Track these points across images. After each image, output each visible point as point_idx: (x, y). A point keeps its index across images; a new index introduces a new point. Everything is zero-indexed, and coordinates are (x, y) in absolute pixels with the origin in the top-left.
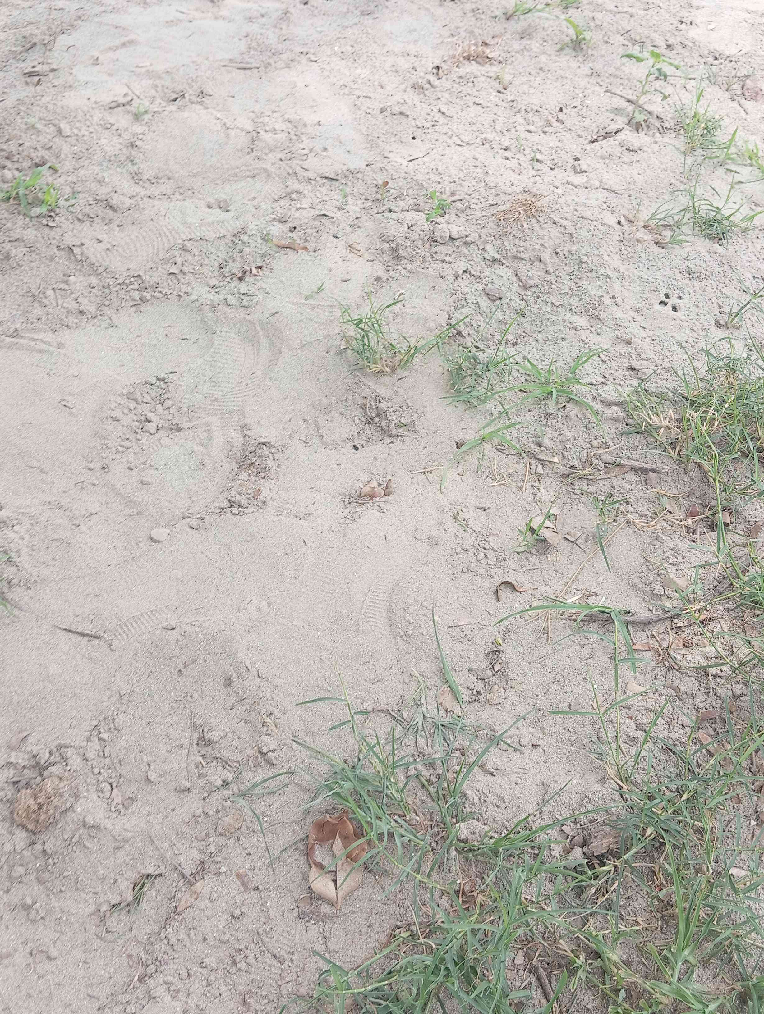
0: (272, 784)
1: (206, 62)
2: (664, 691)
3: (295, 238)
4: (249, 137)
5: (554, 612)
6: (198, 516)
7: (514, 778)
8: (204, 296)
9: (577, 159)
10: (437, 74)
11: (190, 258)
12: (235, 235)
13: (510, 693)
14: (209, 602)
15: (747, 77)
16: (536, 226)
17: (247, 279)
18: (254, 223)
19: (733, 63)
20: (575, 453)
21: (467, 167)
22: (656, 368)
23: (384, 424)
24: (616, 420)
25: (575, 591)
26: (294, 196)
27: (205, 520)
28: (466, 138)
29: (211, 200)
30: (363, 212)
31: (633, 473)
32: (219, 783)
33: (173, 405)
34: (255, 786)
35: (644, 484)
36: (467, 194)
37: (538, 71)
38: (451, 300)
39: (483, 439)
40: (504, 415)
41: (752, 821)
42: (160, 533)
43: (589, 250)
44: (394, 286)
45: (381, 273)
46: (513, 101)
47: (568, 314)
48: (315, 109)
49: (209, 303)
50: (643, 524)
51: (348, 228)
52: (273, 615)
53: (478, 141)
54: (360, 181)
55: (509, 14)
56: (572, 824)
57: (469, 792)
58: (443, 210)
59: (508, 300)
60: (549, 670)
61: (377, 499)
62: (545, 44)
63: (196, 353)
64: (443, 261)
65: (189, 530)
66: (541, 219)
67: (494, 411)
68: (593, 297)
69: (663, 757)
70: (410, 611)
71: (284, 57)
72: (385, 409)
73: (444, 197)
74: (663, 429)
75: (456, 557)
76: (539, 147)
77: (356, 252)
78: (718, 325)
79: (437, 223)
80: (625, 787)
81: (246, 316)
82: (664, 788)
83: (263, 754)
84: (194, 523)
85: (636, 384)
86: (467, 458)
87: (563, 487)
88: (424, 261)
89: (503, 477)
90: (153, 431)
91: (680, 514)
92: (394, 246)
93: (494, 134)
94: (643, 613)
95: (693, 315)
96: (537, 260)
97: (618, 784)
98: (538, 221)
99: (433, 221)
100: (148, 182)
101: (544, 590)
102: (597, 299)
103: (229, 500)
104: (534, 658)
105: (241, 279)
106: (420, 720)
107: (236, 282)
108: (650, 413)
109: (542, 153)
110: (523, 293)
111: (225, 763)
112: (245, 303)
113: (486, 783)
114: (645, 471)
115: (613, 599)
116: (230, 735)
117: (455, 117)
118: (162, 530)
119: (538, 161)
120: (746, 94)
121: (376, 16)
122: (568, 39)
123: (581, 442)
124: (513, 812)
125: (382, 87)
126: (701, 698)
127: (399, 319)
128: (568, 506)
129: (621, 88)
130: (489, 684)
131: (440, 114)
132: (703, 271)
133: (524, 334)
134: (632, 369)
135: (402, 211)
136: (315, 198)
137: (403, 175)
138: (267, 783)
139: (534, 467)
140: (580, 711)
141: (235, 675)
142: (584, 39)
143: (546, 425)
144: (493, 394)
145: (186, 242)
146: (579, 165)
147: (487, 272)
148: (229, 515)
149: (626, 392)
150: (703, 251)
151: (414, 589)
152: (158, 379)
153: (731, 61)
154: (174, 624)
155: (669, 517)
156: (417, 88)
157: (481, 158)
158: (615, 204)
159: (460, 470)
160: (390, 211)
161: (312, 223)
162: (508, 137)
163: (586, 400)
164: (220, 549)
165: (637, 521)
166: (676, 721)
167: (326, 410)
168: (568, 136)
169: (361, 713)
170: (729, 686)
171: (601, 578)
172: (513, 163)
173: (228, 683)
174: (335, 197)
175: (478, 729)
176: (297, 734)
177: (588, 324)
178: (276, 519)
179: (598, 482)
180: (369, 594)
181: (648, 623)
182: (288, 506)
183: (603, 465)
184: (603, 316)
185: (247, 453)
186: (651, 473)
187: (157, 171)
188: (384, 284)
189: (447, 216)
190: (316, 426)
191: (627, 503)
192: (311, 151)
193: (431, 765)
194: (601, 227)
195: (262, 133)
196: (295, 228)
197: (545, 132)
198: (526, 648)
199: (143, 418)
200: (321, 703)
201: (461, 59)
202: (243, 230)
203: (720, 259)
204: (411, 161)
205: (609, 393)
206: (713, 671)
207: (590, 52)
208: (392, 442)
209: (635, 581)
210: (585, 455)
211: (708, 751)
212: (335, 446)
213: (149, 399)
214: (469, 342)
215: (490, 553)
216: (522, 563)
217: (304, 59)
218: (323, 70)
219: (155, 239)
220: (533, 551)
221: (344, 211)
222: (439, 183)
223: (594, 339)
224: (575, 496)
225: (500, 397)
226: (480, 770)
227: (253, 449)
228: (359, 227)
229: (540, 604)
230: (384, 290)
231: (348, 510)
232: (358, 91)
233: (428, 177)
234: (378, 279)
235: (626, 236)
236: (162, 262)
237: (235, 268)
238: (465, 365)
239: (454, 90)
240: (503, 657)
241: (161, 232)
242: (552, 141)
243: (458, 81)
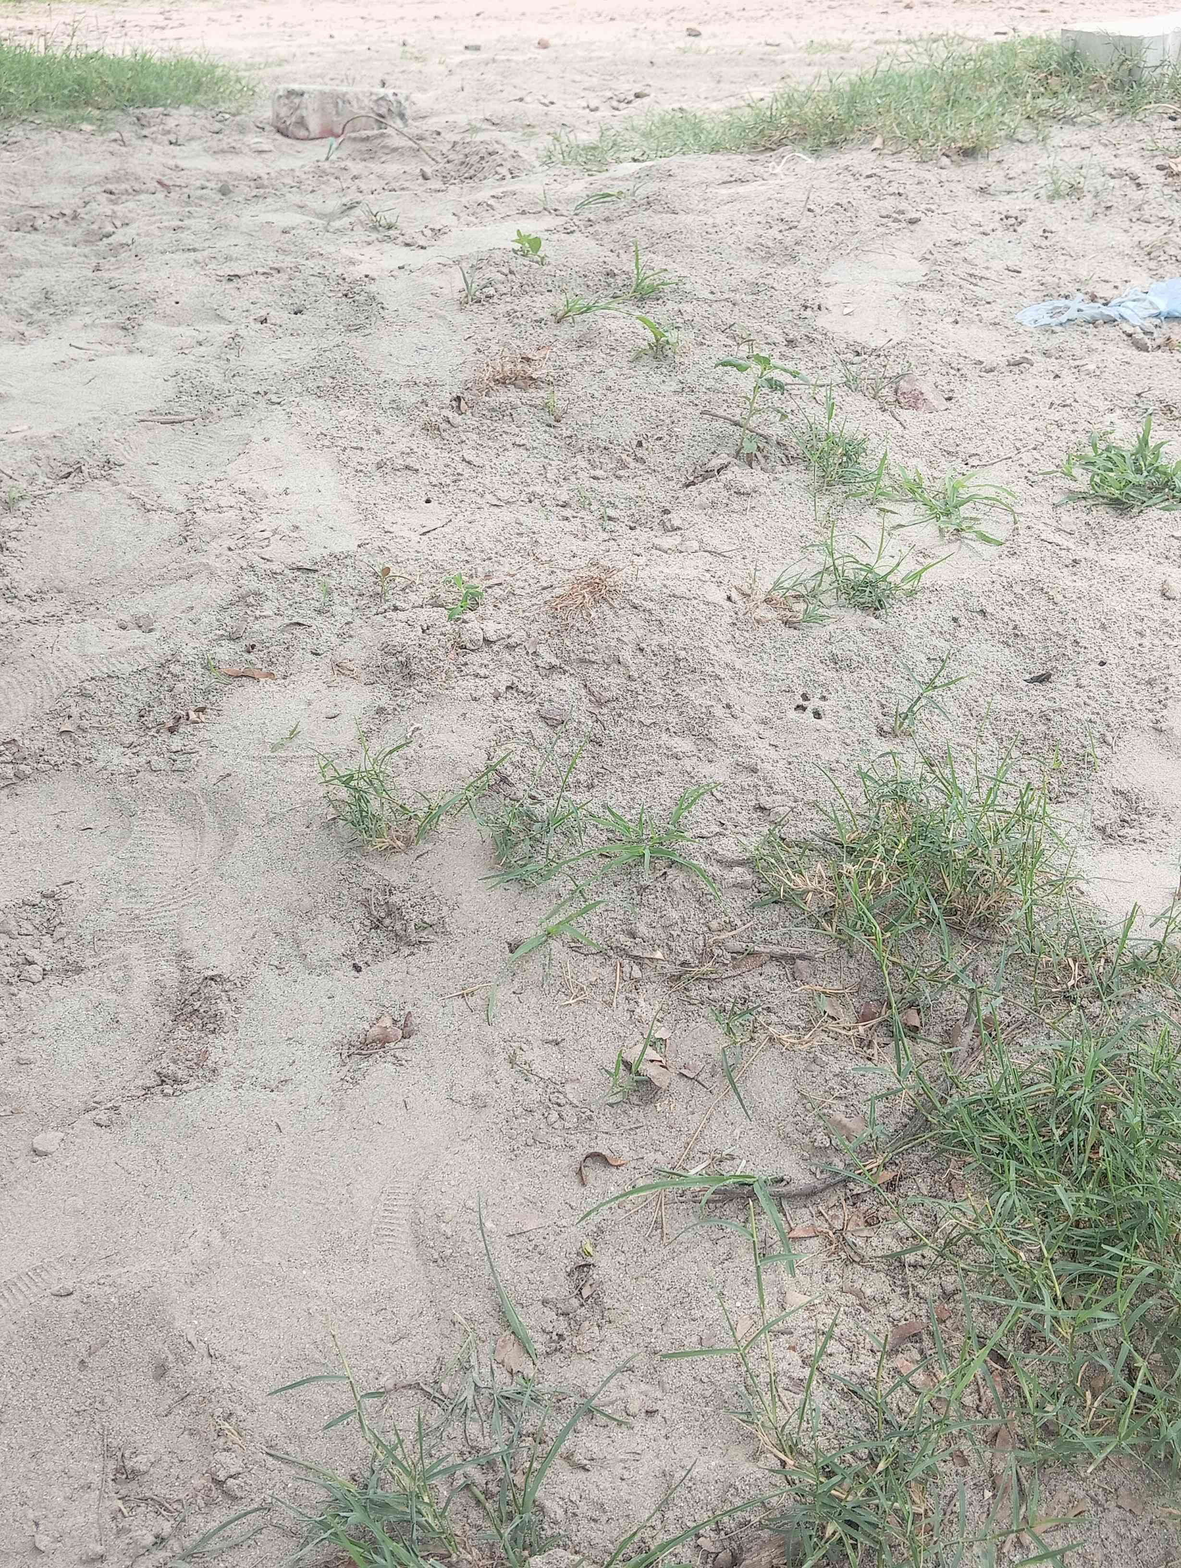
0: (237, 1531)
1: (115, 417)
2: (842, 1300)
3: (255, 660)
4: (181, 520)
5: (671, 1191)
6: (110, 1105)
7: (618, 1470)
8: (116, 762)
9: (666, 512)
10: (459, 407)
11: (93, 706)
12: (162, 666)
13: (609, 1331)
14: (127, 1241)
15: (900, 377)
16: (610, 614)
17: (181, 730)
18: (190, 645)
19: (882, 358)
20: (685, 942)
21: (507, 536)
22: (794, 805)
23: (398, 926)
24: (742, 886)
25: (700, 1155)
26: (251, 600)
27: (121, 1110)
28: (505, 495)
29: (125, 617)
30: (355, 613)
31: (774, 963)
32: (150, 1539)
33: (68, 933)
34: (206, 1538)
35: (791, 978)
36: (509, 575)
37: (605, 392)
38: (490, 733)
39: (549, 935)
40: (578, 893)
41: (986, 1491)
42: (48, 1140)
43: (688, 641)
44: (405, 718)
45: (385, 701)
46: (571, 437)
47: (664, 736)
48: (280, 471)
49: (123, 770)
50: (793, 1041)
51: (333, 639)
52: (230, 1251)
53: (523, 497)
54: (350, 569)
55: (560, 314)
56: (712, 1534)
57: (548, 1504)
58: (473, 601)
59: (575, 724)
60: (667, 1287)
61: (392, 1044)
62: (613, 353)
63: (106, 849)
64: (477, 676)
65: (95, 1128)
66: (615, 604)
67: (562, 890)
68: (699, 708)
69: (845, 1406)
70: (447, 1218)
71: (232, 401)
72: (399, 903)
73: (475, 582)
74: (810, 894)
75: (515, 1123)
76: (612, 499)
77: (348, 673)
78: (881, 732)
79: (465, 622)
80: (790, 1462)
81: (182, 784)
82: (848, 1456)
83: (219, 1483)
84: (103, 1117)
85: (766, 831)
86: (526, 966)
87: (673, 995)
88: (448, 678)
89: (582, 989)
90: (37, 977)
91: (847, 1019)
92: (404, 660)
93: (546, 485)
94: (802, 1179)
95: (844, 722)
96: (614, 662)
97: (780, 1459)
98: (612, 607)
99: (459, 619)
100: (27, 600)
101: (652, 1159)
102: (704, 710)
103: (159, 1074)
104: (644, 1270)
105: (172, 730)
106: (469, 1393)
107: (165, 735)
108: (790, 871)
109: (617, 508)
110: (596, 712)
111: (160, 1506)
112: (179, 765)
113: (576, 1485)
114: (792, 959)
115: (758, 1161)
116: (166, 1458)
117: (488, 467)
118: (51, 1134)
119: (610, 519)
120: (902, 400)
121: (367, 332)
122: (646, 343)
123: (693, 925)
124: (619, 1527)
125: (379, 433)
126: (897, 1301)
127: (414, 767)
128: (682, 1025)
129: (725, 407)
130: (576, 1321)
131: (464, 463)
132: (854, 657)
133: (603, 771)
134: (762, 809)
135: (413, 607)
136: (283, 600)
137: (414, 555)
138: (227, 1531)
139: (627, 969)
140: (716, 1347)
141: (171, 1358)
142: (668, 343)
143: (640, 904)
144: (560, 865)
145: (86, 684)
146: (670, 520)
147: (543, 686)
148: (159, 1098)
149: (753, 843)
150: (852, 626)
151: (452, 1183)
152: (44, 896)
153: (879, 356)
154: (69, 1285)
155: (831, 1025)
156: (430, 428)
157: (528, 522)
158: (722, 573)
159: (516, 986)
160: (396, 609)
161: (279, 636)
162: (565, 488)
163: (695, 862)
164: (144, 1153)
165: (784, 1037)
166: (862, 1345)
167: (308, 915)
168: (652, 480)
169: (377, 1394)
170: (936, 1280)
171: (738, 1131)
172: (574, 525)
173: (161, 1371)
174: (314, 596)
175: (559, 1398)
176: (273, 1443)
177: (694, 748)
178: (233, 1094)
179: (725, 981)
180: (382, 1199)
181: (810, 1194)
182: (252, 1072)
183: (729, 956)
184: (715, 734)
185: (186, 996)
186: (798, 961)
187: (41, 582)
188: (390, 717)
189: (480, 608)
190: (295, 941)
191: (769, 1010)
192: (275, 532)
193: (490, 1466)
194: (702, 607)
195: (200, 513)
196: (253, 647)
197: (619, 478)
198: (629, 1255)
199: (20, 960)
200: (312, 1387)
201: (492, 384)
202: (174, 658)
203: (878, 637)
204: (424, 534)
205: (728, 847)
206: (910, 1258)
207: (678, 359)
208: (412, 954)
209: (789, 1129)
210: (701, 943)
211: (913, 1387)
212: (325, 968)
213: (31, 928)
214: (520, 791)
215: (567, 1111)
216: (618, 1121)
217: (261, 403)
218: (289, 414)
219: (37, 683)
220: (634, 1099)
221: (328, 614)
222: (467, 562)
223: (706, 769)
224: (692, 1008)
225: (570, 867)
226: (565, 1465)
227: (196, 987)
228: (351, 636)
229: (649, 1181)
230: (390, 726)
231: (348, 1067)
232: (343, 440)
233: (450, 555)
234: (381, 711)
235: (740, 616)
236: (49, 717)
237: (163, 714)
238: (514, 825)
239: (485, 428)
240: (595, 1274)
241: (47, 672)
242: (629, 489)
243: (488, 415)
